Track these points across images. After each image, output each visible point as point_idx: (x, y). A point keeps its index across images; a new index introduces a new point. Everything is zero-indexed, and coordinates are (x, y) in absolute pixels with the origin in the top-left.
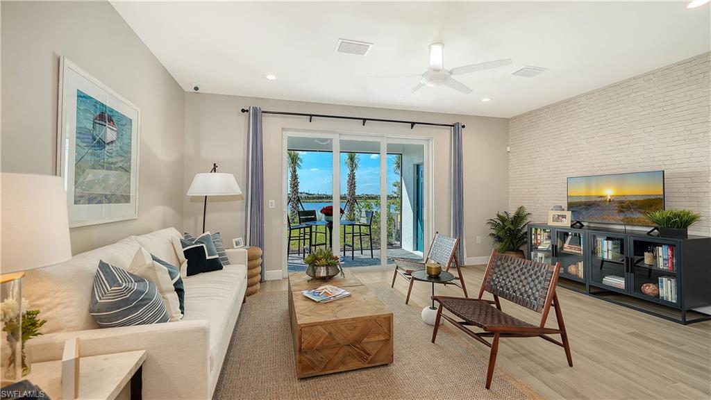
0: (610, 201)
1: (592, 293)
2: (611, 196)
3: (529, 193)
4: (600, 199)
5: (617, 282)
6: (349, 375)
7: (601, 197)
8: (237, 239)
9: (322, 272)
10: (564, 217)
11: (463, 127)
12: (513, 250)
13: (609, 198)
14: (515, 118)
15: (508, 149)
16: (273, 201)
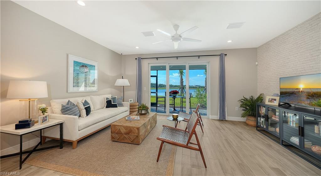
0: (302, 91)
1: (283, 145)
2: (303, 89)
3: (266, 86)
4: (296, 91)
5: (295, 140)
6: (124, 144)
7: (297, 89)
8: (131, 99)
9: (143, 112)
10: (275, 100)
11: (226, 55)
12: (253, 116)
13: (301, 90)
14: (260, 47)
15: (257, 63)
16: (145, 88)
